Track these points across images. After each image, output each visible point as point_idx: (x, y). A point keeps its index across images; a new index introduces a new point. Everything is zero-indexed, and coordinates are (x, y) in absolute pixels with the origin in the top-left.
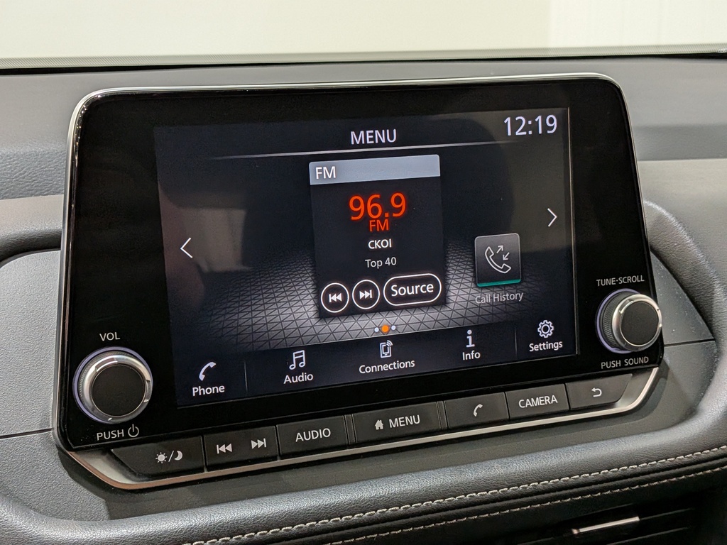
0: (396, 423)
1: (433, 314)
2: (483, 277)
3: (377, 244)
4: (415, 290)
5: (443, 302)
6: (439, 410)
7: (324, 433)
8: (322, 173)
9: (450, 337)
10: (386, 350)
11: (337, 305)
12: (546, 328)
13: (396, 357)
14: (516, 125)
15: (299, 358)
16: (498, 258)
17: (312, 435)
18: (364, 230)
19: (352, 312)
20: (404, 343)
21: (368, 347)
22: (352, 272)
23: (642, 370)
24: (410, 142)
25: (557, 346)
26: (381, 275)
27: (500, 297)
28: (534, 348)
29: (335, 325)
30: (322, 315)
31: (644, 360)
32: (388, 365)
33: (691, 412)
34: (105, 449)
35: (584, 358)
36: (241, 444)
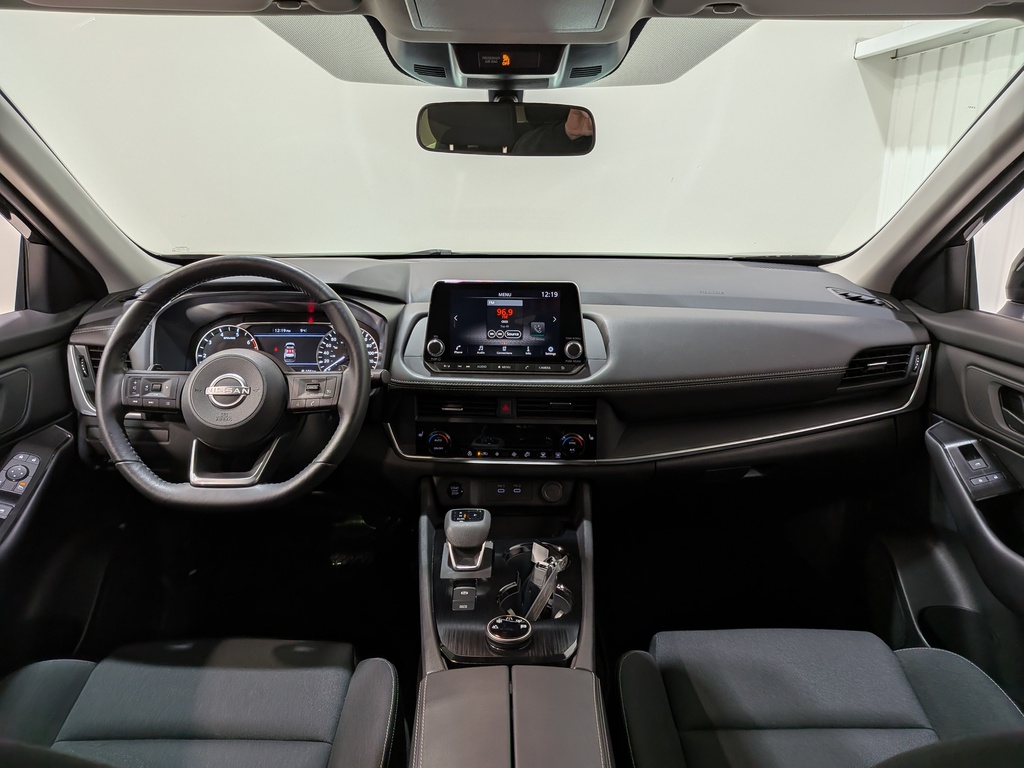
0: (504, 367)
1: (518, 341)
2: (533, 333)
3: (503, 322)
4: (513, 334)
5: (521, 338)
6: (517, 366)
7: (485, 367)
8: (491, 303)
9: (523, 348)
10: (504, 349)
11: (492, 336)
12: (551, 349)
13: (507, 351)
14: (546, 295)
15: (481, 347)
16: (538, 329)
17: (482, 367)
18: (501, 318)
19: (496, 338)
20: (509, 348)
21: (500, 348)
22: (497, 328)
23: (577, 365)
24: (515, 296)
25: (554, 354)
26: (504, 330)
27: (538, 339)
28: (547, 354)
29: (491, 341)
30: (488, 338)
31: (580, 361)
32: (505, 352)
33: (589, 375)
34: (432, 362)
35: (561, 358)
36: (464, 366)
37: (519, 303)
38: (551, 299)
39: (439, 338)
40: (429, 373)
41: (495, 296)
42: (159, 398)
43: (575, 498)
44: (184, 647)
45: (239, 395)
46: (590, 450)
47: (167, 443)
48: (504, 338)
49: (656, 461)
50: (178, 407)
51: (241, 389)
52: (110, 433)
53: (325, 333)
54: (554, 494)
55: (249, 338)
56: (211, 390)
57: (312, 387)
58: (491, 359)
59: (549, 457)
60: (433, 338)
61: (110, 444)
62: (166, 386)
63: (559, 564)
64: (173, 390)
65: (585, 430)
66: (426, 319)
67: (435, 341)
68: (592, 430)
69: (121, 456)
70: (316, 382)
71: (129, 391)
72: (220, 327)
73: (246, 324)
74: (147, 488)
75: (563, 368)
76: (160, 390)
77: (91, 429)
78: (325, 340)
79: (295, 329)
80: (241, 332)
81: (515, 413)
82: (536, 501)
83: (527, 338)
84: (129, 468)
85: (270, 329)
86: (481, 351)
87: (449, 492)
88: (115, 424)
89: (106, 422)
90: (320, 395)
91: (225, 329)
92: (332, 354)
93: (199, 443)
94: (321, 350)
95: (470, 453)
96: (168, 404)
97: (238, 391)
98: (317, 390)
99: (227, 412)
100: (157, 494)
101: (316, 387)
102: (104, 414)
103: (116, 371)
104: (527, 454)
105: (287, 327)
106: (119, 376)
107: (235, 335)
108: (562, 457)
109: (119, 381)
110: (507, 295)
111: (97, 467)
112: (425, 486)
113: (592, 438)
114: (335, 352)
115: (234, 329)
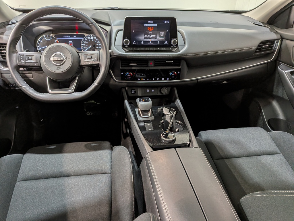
0: (150, 49)
1: (155, 39)
2: (160, 36)
3: (150, 32)
4: (153, 37)
5: (156, 38)
6: (155, 48)
7: (144, 49)
8: (146, 25)
9: (157, 42)
10: (150, 42)
11: (146, 38)
12: (166, 42)
13: (151, 43)
14: (165, 22)
15: (142, 42)
16: (162, 35)
17: (143, 49)
19: (147, 38)
20: (152, 42)
21: (149, 42)
22: (148, 34)
23: (175, 48)
24: (154, 22)
25: (167, 44)
26: (150, 35)
27: (162, 39)
28: (165, 44)
29: (146, 39)
30: (145, 38)
31: (176, 46)
32: (150, 44)
33: (179, 51)
34: (125, 48)
35: (170, 45)
36: (136, 49)
37: (156, 25)
38: (167, 23)
39: (128, 39)
40: (125, 52)
41: (147, 22)
42: (32, 62)
43: (172, 92)
44: (53, 147)
45: (63, 60)
46: (178, 77)
47: (33, 79)
48: (150, 38)
49: (198, 80)
50: (39, 65)
51: (63, 58)
52: (15, 76)
53: (83, 37)
54: (165, 91)
55: (56, 39)
56: (52, 59)
57: (89, 57)
58: (146, 46)
59: (165, 79)
60: (125, 39)
61: (17, 80)
62: (34, 58)
63: (174, 114)
64: (36, 59)
65: (177, 70)
66: (122, 32)
67: (126, 40)
68: (179, 70)
69: (21, 85)
70: (90, 55)
71: (20, 60)
72: (44, 36)
73: (54, 34)
74: (34, 96)
75: (170, 49)
76: (32, 59)
77: (3, 74)
78: (83, 40)
79: (72, 36)
80: (52, 37)
81: (154, 65)
82: (159, 94)
83: (158, 38)
84: (25, 89)
85: (62, 36)
86: (142, 44)
87: (131, 92)
88: (16, 72)
89: (13, 72)
90: (92, 60)
91: (46, 36)
92: (86, 45)
93: (49, 78)
94: (82, 43)
95: (139, 79)
96: (36, 64)
97: (62, 59)
98: (91, 58)
99: (59, 67)
100: (37, 97)
101: (90, 57)
102: (12, 69)
103: (14, 52)
104: (158, 79)
105: (69, 35)
106: (15, 54)
107: (50, 39)
108: (169, 80)
109: (15, 56)
110: (152, 22)
111: (7, 88)
112: (124, 90)
113: (179, 73)
114: (87, 44)
115: (49, 36)
